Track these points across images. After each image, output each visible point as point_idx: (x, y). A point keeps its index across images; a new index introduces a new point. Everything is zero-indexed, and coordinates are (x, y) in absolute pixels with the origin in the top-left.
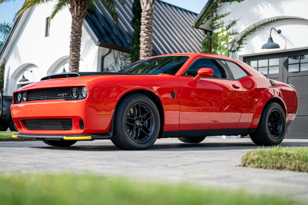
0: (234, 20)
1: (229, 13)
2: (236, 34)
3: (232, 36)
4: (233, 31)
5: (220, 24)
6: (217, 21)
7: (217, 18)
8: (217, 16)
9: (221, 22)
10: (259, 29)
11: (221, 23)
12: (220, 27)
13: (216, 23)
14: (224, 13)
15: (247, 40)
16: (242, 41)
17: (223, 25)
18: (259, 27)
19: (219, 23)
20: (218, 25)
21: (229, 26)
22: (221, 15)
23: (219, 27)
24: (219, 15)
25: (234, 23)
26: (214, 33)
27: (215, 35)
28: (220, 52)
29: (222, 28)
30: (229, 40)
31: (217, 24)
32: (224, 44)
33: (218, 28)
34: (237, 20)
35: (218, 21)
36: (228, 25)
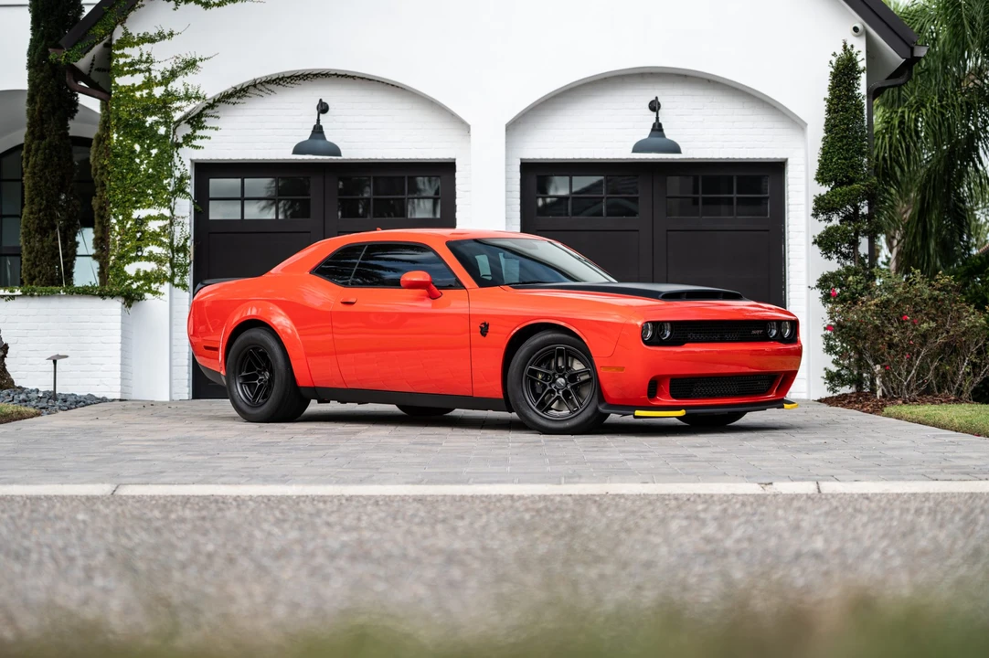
0: (188, 58)
1: (171, 34)
2: (198, 98)
3: (184, 103)
4: (187, 90)
5: (140, 61)
6: (127, 51)
7: (127, 41)
8: (126, 34)
9: (141, 55)
10: (257, 92)
11: (144, 58)
12: (141, 71)
13: (123, 55)
14: (153, 32)
15: (218, 117)
16: (203, 119)
17: (151, 67)
18: (258, 86)
19: (137, 58)
20: (132, 64)
21: (173, 74)
22: (141, 35)
23: (136, 71)
24: (135, 34)
25: (190, 65)
26: (117, 87)
27: (121, 93)
28: (142, 146)
29: (147, 74)
30: (173, 114)
31: (129, 60)
32: (157, 122)
33: (133, 73)
34: (201, 60)
35: (133, 53)
36: (170, 68)
